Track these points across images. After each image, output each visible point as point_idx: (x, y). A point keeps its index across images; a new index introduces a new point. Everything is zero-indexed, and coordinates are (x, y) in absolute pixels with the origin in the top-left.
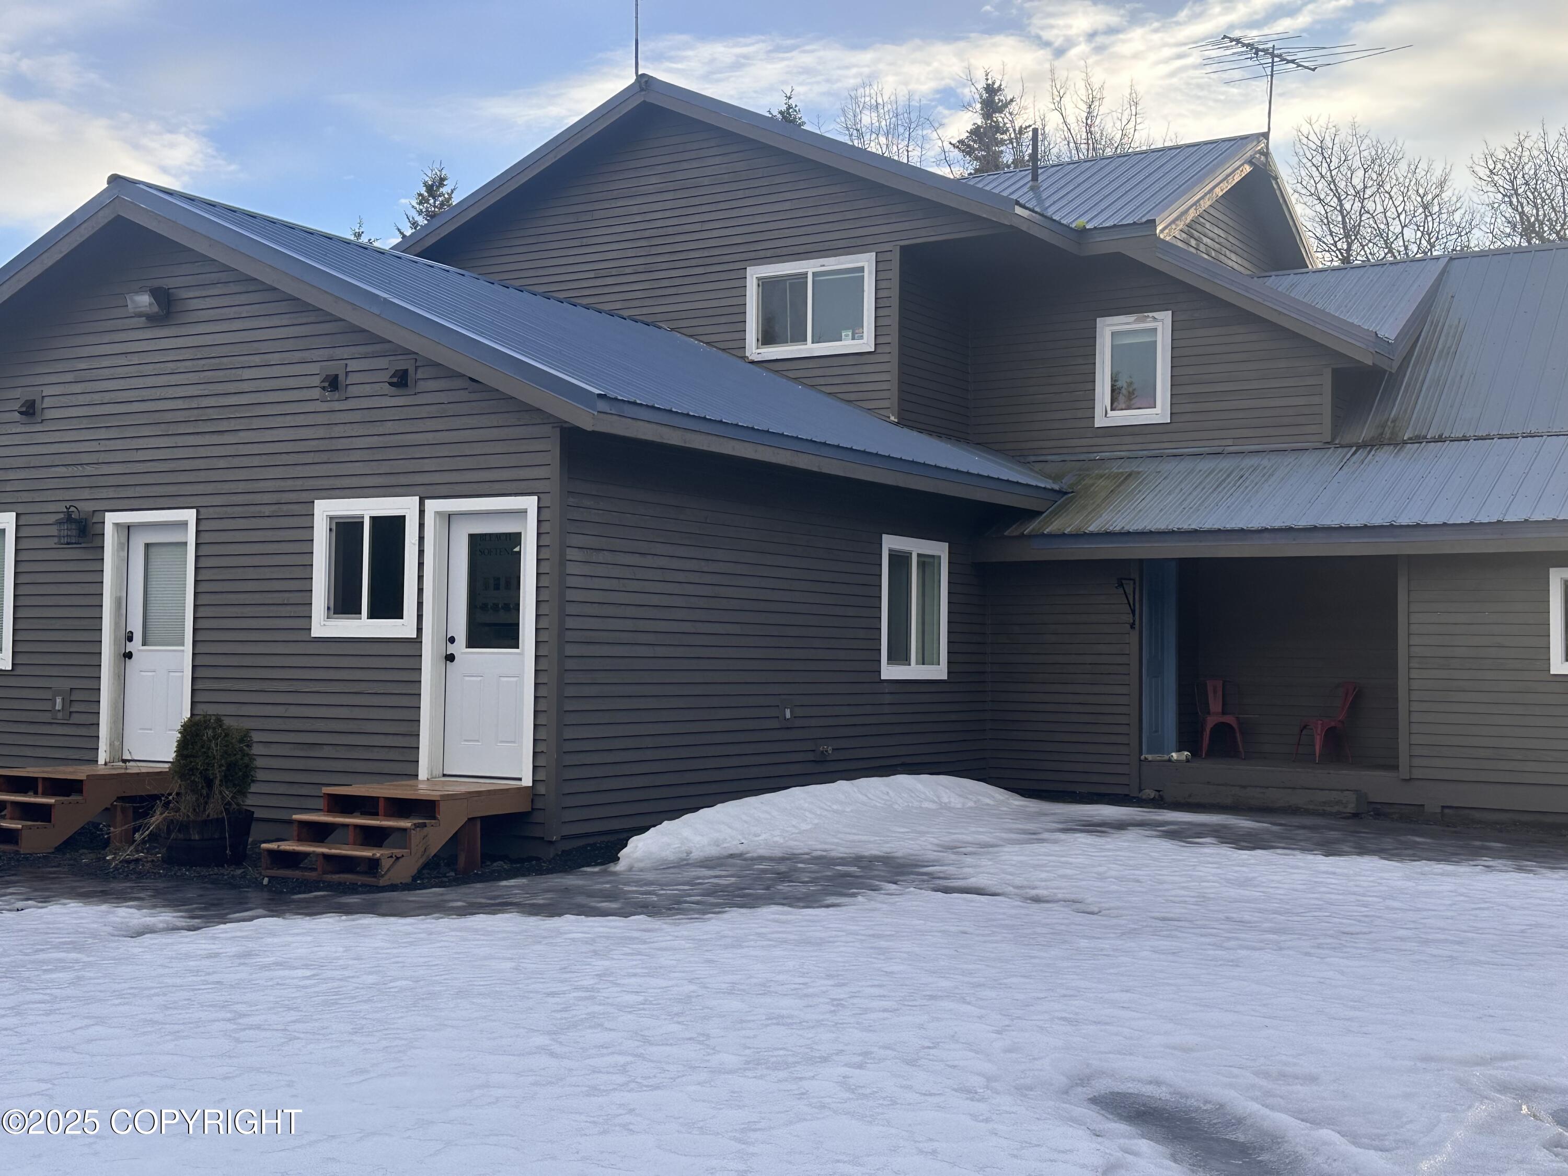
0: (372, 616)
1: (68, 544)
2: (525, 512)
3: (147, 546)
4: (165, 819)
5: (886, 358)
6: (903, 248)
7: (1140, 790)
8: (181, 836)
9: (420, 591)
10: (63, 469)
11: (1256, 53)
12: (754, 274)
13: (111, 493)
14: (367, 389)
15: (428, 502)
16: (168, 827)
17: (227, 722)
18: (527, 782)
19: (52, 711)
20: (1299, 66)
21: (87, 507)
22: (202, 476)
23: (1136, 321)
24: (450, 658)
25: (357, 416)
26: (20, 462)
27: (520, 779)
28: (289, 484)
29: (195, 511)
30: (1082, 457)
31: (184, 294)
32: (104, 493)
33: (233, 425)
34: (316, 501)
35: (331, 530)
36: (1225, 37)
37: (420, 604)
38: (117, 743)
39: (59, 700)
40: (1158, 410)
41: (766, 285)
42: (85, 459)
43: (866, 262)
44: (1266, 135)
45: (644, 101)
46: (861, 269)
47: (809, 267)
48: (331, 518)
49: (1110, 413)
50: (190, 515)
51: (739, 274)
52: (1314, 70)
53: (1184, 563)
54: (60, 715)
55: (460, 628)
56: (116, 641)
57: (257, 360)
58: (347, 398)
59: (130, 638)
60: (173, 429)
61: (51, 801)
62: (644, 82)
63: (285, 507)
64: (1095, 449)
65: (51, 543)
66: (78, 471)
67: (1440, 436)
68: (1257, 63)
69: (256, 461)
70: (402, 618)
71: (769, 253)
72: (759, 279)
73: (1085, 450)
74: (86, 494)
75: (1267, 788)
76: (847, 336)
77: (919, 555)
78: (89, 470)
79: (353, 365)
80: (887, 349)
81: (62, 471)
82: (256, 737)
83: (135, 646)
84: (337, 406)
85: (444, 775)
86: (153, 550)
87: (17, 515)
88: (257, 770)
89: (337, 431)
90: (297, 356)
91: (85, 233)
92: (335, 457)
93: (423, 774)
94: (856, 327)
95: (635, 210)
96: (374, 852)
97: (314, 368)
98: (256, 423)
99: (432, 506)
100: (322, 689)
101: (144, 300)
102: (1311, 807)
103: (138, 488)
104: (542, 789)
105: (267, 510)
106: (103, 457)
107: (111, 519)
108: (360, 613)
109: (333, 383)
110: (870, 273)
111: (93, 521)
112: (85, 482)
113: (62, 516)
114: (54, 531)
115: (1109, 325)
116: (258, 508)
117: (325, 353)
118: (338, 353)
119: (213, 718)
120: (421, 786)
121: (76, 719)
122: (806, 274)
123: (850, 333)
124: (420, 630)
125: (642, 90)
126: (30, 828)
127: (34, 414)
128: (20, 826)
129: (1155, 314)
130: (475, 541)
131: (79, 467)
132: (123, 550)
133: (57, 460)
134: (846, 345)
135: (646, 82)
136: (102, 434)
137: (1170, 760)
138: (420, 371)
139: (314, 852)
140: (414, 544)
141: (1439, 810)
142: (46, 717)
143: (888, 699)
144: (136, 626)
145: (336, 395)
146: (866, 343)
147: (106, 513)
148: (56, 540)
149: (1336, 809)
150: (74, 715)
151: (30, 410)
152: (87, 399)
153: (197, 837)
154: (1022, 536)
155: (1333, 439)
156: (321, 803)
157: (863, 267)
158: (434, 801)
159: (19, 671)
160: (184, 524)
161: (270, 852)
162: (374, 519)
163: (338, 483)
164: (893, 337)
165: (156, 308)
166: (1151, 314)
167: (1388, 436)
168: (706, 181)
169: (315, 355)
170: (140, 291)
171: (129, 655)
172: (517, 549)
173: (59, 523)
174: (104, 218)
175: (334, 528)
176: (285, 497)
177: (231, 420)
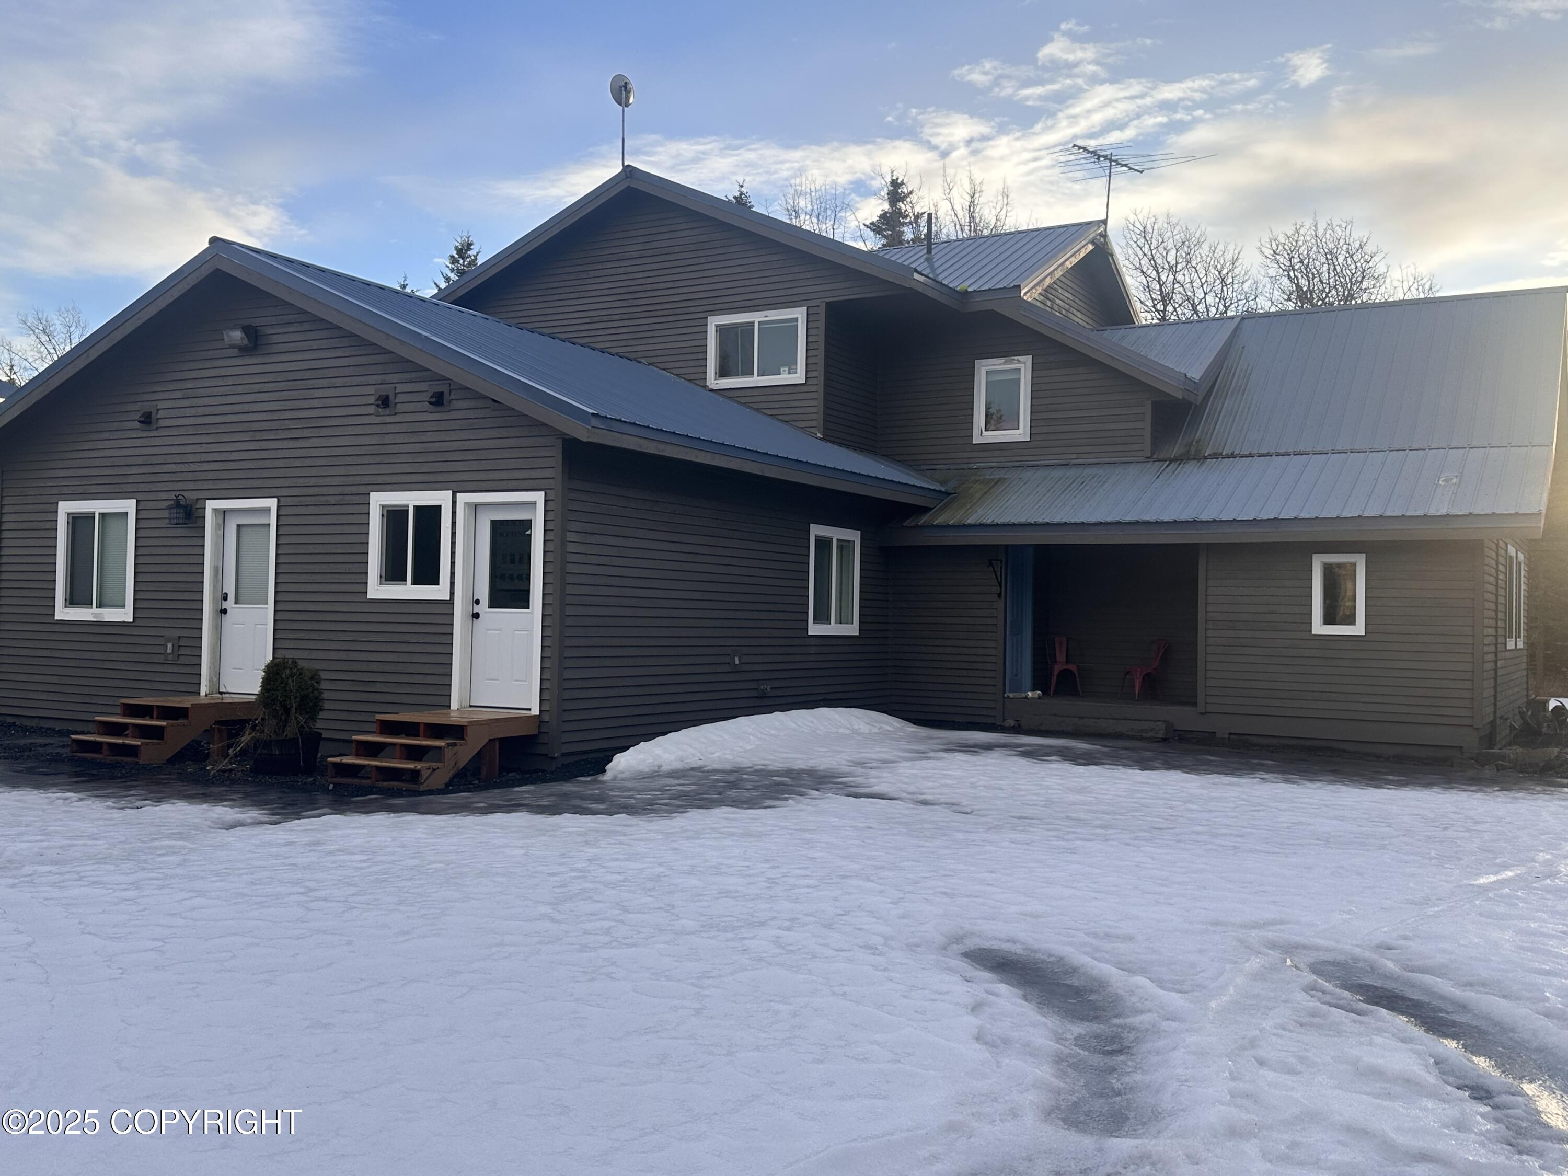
0: (415, 582)
1: (177, 524)
2: (535, 503)
3: (239, 526)
4: (252, 738)
5: (814, 388)
6: (828, 305)
7: (1004, 720)
8: (265, 751)
9: (453, 563)
10: (174, 466)
11: (1098, 159)
12: (714, 322)
13: (210, 485)
14: (412, 407)
15: (459, 496)
16: (255, 744)
17: (301, 664)
18: (536, 711)
19: (165, 654)
20: (1130, 169)
21: (192, 496)
22: (281, 473)
23: (1005, 363)
24: (476, 616)
25: (404, 428)
26: (139, 460)
27: (530, 710)
28: (351, 480)
29: (276, 499)
30: (964, 466)
31: (269, 331)
32: (206, 485)
33: (306, 433)
34: (371, 493)
35: (383, 516)
36: (1075, 146)
37: (453, 574)
38: (215, 679)
39: (169, 646)
40: (1021, 431)
41: (722, 330)
42: (191, 458)
43: (799, 314)
44: (1105, 222)
45: (629, 186)
46: (796, 320)
47: (756, 317)
48: (383, 507)
49: (985, 433)
50: (272, 503)
51: (702, 322)
52: (1141, 172)
53: (1038, 547)
54: (170, 657)
55: (483, 592)
56: (214, 599)
57: (325, 383)
58: (396, 414)
59: (225, 598)
60: (258, 436)
61: (164, 723)
62: (629, 172)
63: (347, 498)
64: (972, 460)
65: (163, 523)
66: (186, 468)
67: (1232, 454)
68: (1099, 166)
69: (323, 462)
70: (438, 584)
71: (726, 306)
72: (717, 326)
73: (966, 461)
74: (191, 486)
75: (1099, 718)
76: (784, 371)
77: (838, 540)
78: (193, 467)
79: (400, 388)
80: (814, 381)
81: (173, 468)
82: (323, 675)
83: (229, 604)
84: (388, 419)
85: (471, 706)
86: (243, 530)
87: (137, 501)
88: (325, 702)
89: (388, 439)
90: (356, 380)
91: (192, 281)
92: (386, 459)
93: (454, 705)
94: (792, 366)
95: (621, 270)
96: (416, 765)
97: (371, 390)
98: (324, 432)
99: (462, 498)
100: (375, 639)
101: (237, 335)
102: (1130, 733)
103: (231, 482)
104: (546, 717)
105: (332, 500)
106: (204, 457)
107: (211, 505)
108: (406, 581)
109: (385, 402)
110: (802, 322)
111: (197, 506)
112: (190, 476)
113: (172, 502)
114: (166, 514)
115: (983, 366)
116: (325, 498)
117: (378, 378)
118: (389, 378)
119: (290, 660)
120: (452, 714)
121: (182, 660)
122: (753, 322)
123: (787, 369)
124: (452, 594)
125: (627, 177)
126: (147, 744)
127: (150, 423)
128: (139, 743)
129: (1020, 358)
130: (496, 526)
131: (186, 465)
132: (220, 529)
133: (170, 459)
134: (784, 378)
135: (631, 171)
136: (204, 439)
137: (1026, 698)
138: (453, 392)
139: (369, 765)
140: (448, 527)
141: (1227, 736)
142: (160, 659)
143: (813, 650)
144: (230, 589)
145: (387, 411)
146: (799, 376)
147: (207, 501)
148: (167, 521)
149: (1150, 734)
150: (181, 657)
151: (147, 420)
152: (193, 411)
153: (277, 753)
154: (917, 526)
155: (1153, 454)
156: (374, 727)
157: (797, 318)
158: (462, 726)
159: (139, 623)
160: (268, 510)
161: (335, 764)
162: (417, 508)
163: (389, 479)
164: (820, 373)
165: (246, 342)
166: (1016, 358)
167: (1193, 453)
168: (677, 249)
169: (372, 379)
170: (233, 328)
171: (224, 611)
172: (528, 532)
173: (169, 508)
174: (205, 272)
175: (385, 513)
176: (347, 490)
177: (305, 430)
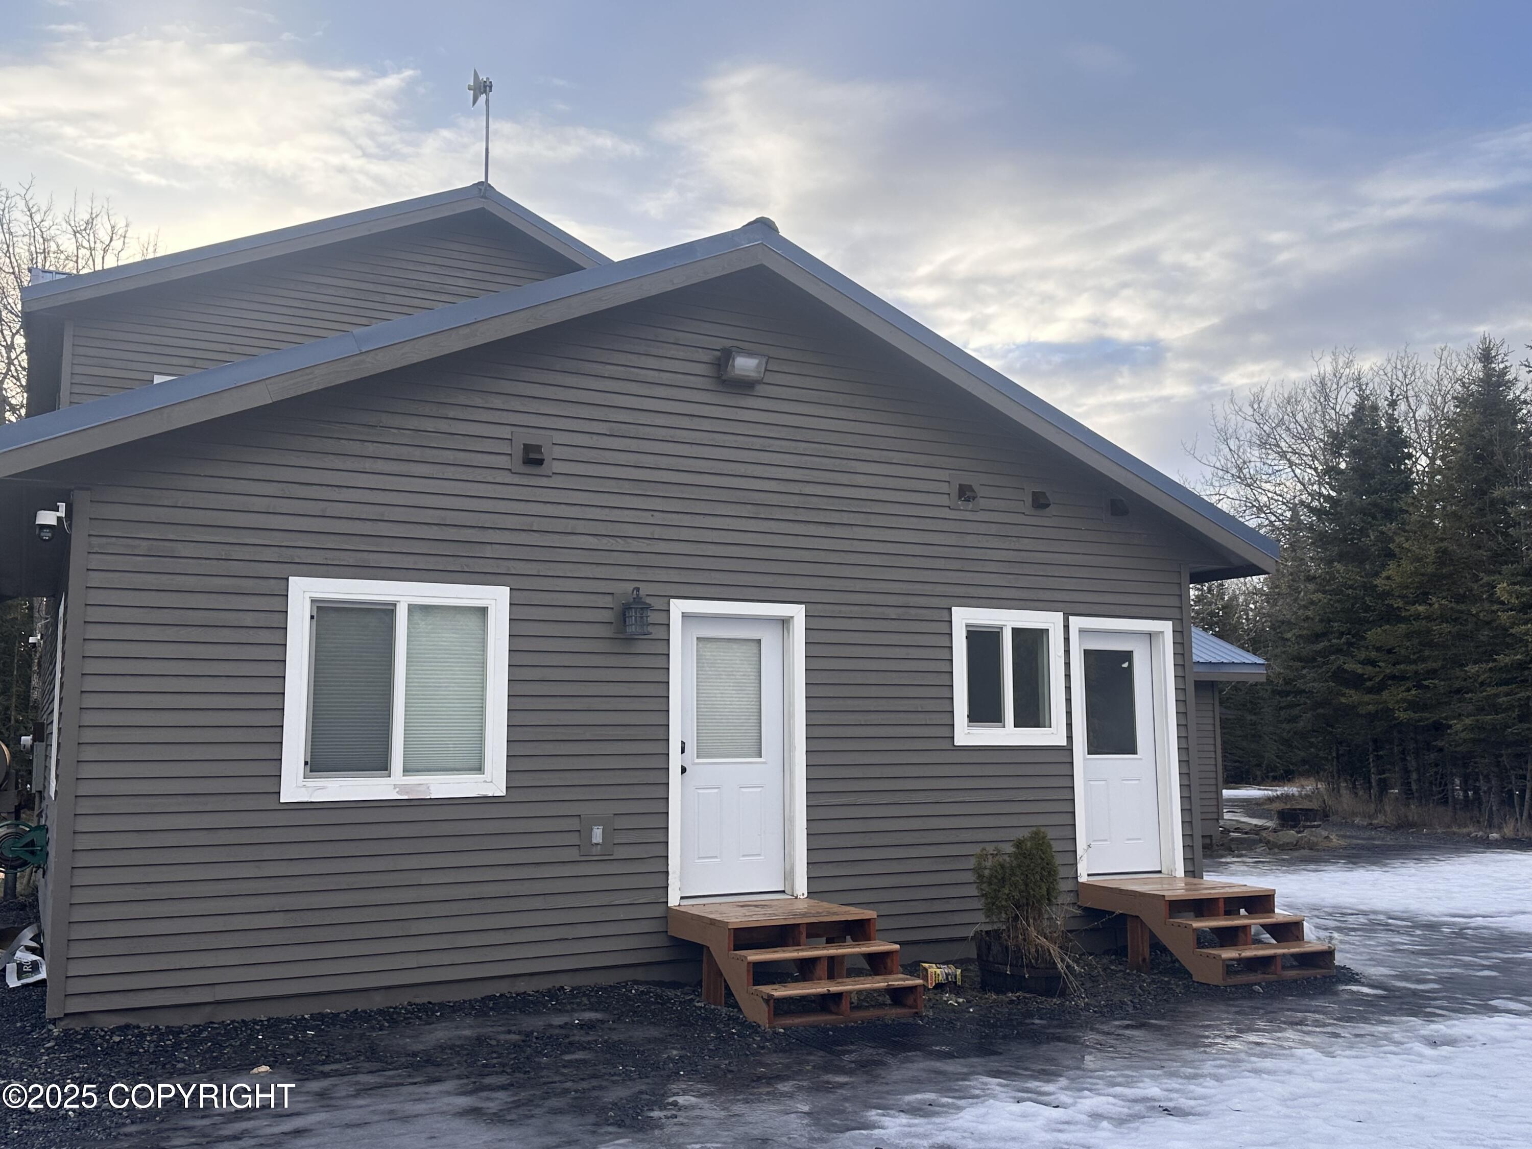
0: (1017, 724)
3: (698, 640)
9: (1068, 701)
13: (674, 576)
14: (1000, 504)
15: (1071, 619)
18: (1180, 873)
26: (511, 522)
27: (1159, 872)
28: (917, 588)
29: (803, 606)
33: (846, 518)
34: (954, 608)
35: (969, 638)
37: (1069, 714)
39: (599, 831)
45: (483, 208)
48: (969, 627)
50: (798, 612)
57: (873, 455)
58: (981, 510)
59: (682, 749)
60: (764, 512)
62: (481, 190)
66: (620, 544)
69: (876, 560)
70: (1052, 727)
74: (632, 574)
78: (635, 545)
81: (592, 542)
83: (689, 759)
84: (968, 515)
87: (508, 590)
89: (970, 540)
90: (920, 460)
93: (1083, 876)
97: (945, 475)
99: (1076, 622)
100: (967, 799)
103: (713, 574)
105: (892, 613)
106: (658, 532)
107: (675, 607)
108: (1006, 722)
111: (651, 607)
112: (630, 559)
116: (880, 609)
117: (954, 462)
121: (620, 853)
124: (1070, 738)
125: (476, 196)
131: (618, 540)
133: (581, 527)
135: (484, 190)
136: (656, 504)
140: (1062, 657)
142: (573, 854)
144: (689, 735)
145: (971, 505)
147: (672, 600)
150: (619, 849)
152: (632, 459)
159: (517, 796)
162: (1015, 630)
169: (942, 462)
171: (682, 770)
172: (1125, 665)
174: (740, 261)
175: (967, 635)
176: (913, 601)
177: (843, 514)
